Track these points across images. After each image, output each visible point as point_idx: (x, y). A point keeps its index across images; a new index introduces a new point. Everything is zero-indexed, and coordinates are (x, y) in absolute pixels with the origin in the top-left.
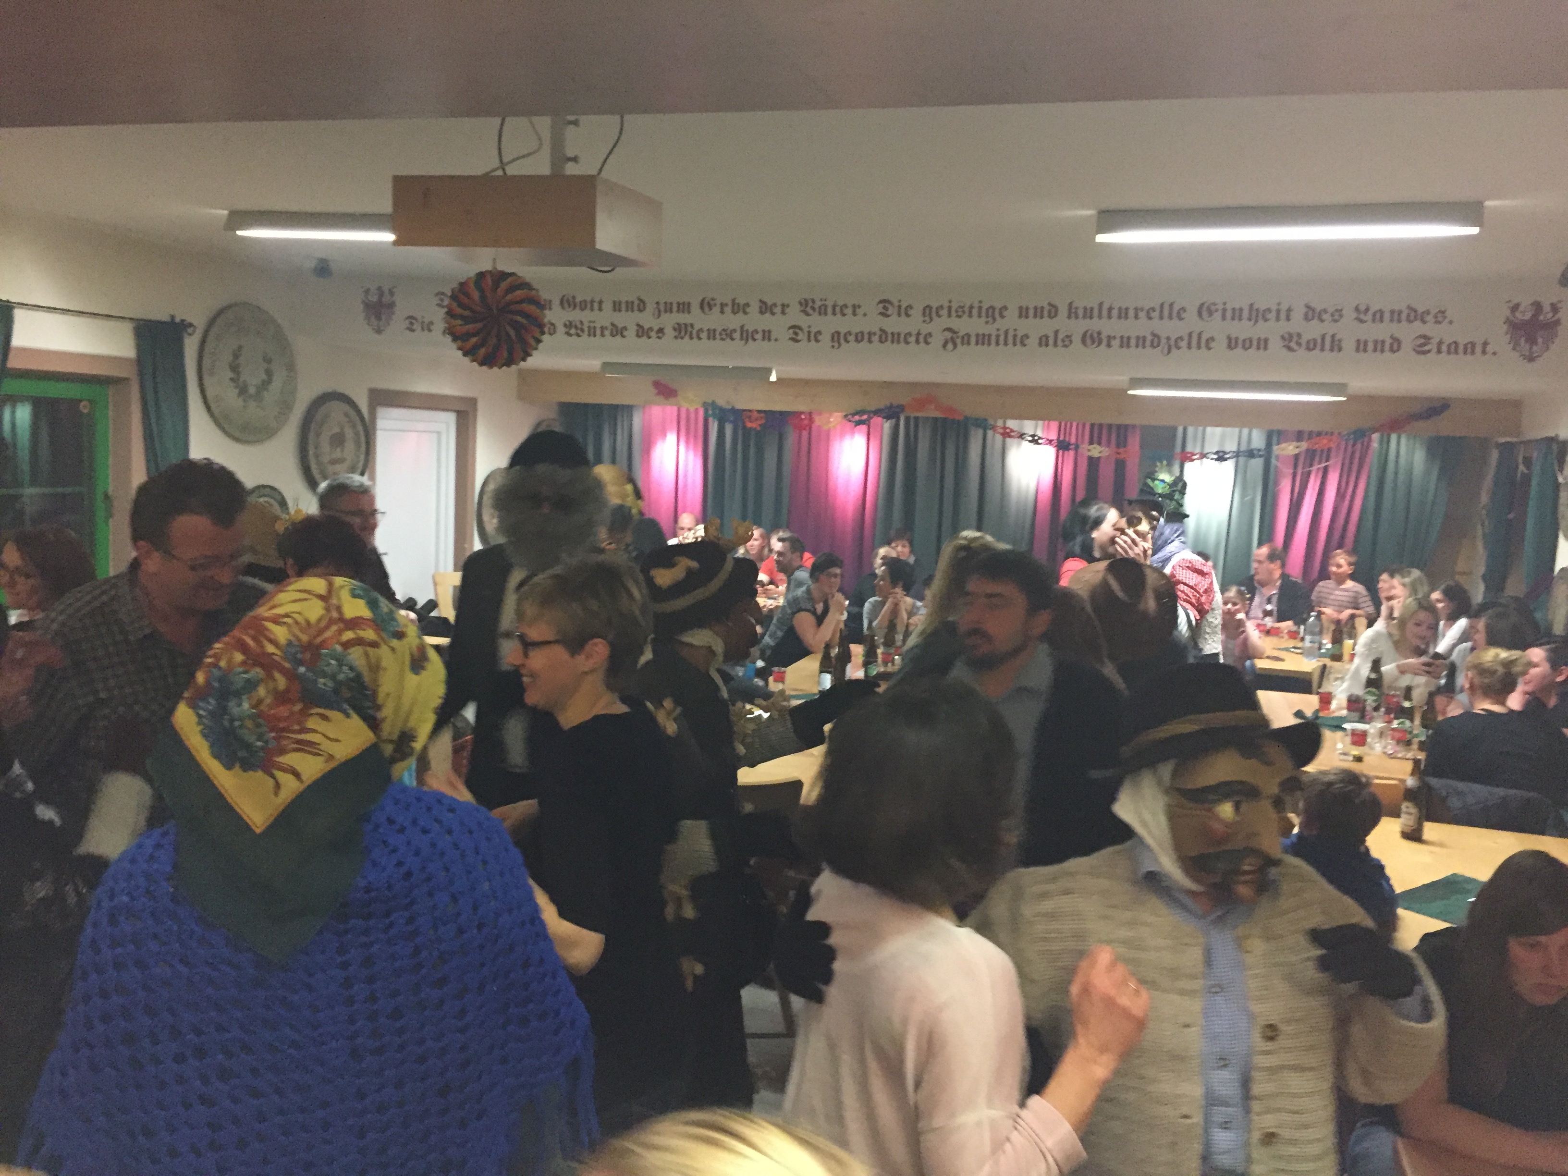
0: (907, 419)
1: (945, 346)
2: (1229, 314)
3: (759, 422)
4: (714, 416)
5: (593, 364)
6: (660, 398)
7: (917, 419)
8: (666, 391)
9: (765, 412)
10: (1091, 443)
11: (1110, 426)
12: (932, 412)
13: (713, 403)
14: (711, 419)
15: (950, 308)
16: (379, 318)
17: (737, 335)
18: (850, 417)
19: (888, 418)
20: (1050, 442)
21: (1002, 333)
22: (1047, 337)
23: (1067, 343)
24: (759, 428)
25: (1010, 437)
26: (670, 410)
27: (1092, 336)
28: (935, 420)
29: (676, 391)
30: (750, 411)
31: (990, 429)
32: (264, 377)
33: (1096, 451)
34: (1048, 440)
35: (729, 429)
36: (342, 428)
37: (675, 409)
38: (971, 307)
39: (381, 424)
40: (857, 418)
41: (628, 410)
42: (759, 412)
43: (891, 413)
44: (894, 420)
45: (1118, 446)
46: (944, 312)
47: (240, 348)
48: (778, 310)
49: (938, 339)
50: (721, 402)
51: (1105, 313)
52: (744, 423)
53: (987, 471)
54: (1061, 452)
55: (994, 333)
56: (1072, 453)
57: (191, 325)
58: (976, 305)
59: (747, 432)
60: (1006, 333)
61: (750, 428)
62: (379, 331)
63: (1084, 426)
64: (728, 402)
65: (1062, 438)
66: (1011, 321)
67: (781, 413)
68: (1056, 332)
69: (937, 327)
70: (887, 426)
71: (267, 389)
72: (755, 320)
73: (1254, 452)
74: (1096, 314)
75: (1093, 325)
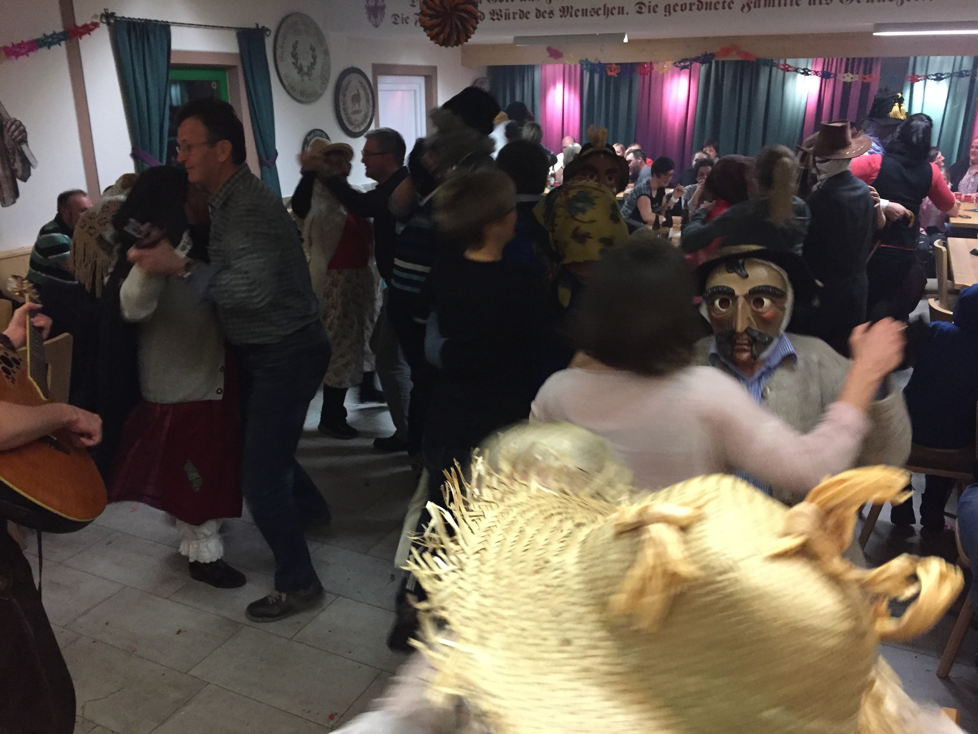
0: (717, 63)
1: (742, 10)
3: (617, 72)
4: (587, 69)
5: (508, 38)
6: (552, 59)
7: (723, 62)
8: (555, 54)
9: (621, 64)
10: (846, 71)
11: (860, 59)
12: (734, 57)
13: (586, 59)
14: (585, 71)
16: (376, 17)
17: (601, 12)
18: (677, 63)
19: (703, 63)
20: (816, 73)
23: (829, 2)
24: (616, 76)
25: (788, 71)
26: (559, 67)
28: (737, 62)
29: (562, 53)
30: (611, 64)
31: (775, 66)
32: (312, 60)
33: (848, 78)
34: (815, 71)
35: (597, 77)
36: (358, 90)
37: (562, 66)
39: (380, 87)
40: (682, 64)
41: (532, 68)
42: (616, 64)
43: (706, 59)
44: (708, 64)
45: (865, 73)
47: (297, 42)
49: (738, 5)
50: (592, 60)
52: (606, 72)
53: (771, 97)
54: (824, 80)
56: (832, 80)
57: (268, 30)
59: (609, 78)
61: (611, 76)
62: (377, 26)
63: (842, 59)
64: (596, 60)
65: (825, 70)
67: (632, 64)
70: (703, 68)
71: (314, 69)
73: (964, 73)
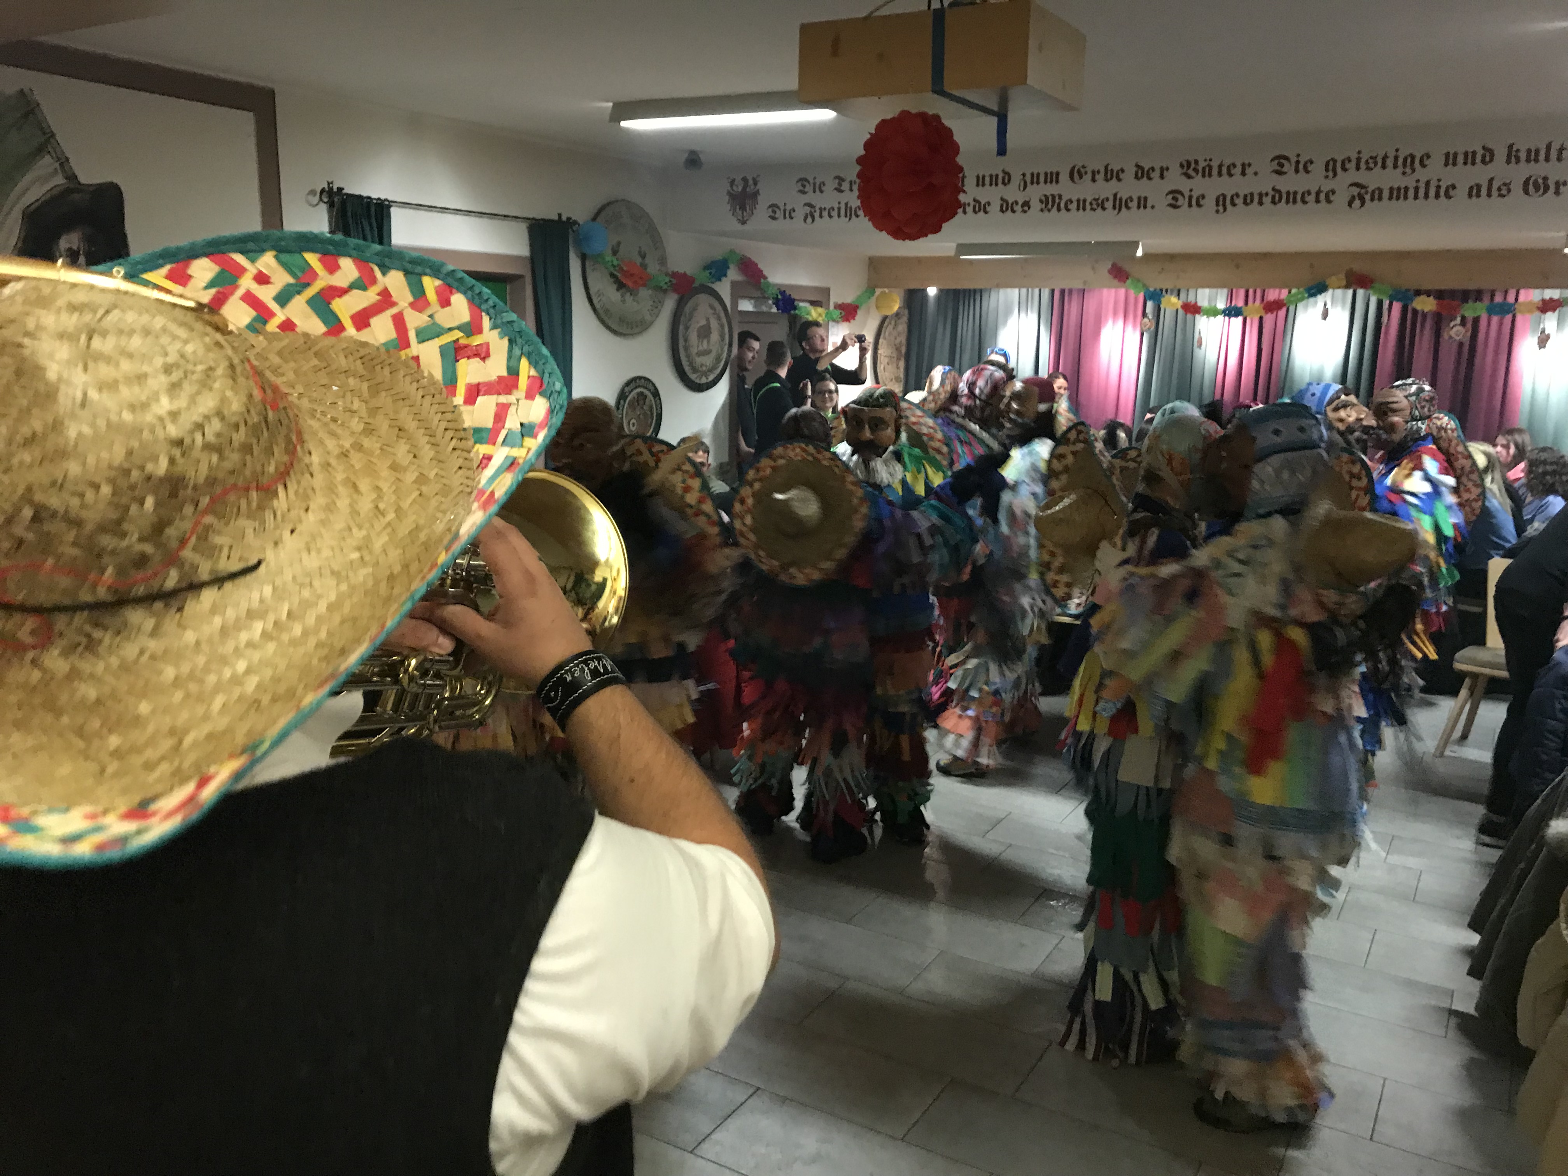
1: (1350, 204)
5: (947, 246)
15: (1359, 160)
16: (743, 208)
17: (1109, 205)
21: (1422, 186)
22: (1479, 187)
23: (1504, 192)
27: (1536, 183)
36: (708, 320)
38: (1384, 159)
46: (1351, 166)
47: (619, 243)
48: (1156, 175)
49: (1341, 198)
51: (1554, 154)
55: (1412, 185)
57: (575, 223)
58: (1391, 154)
60: (1428, 183)
62: (743, 221)
66: (1435, 170)
68: (1491, 181)
69: (1342, 183)
72: (1129, 188)
74: (1542, 156)
75: (1538, 170)
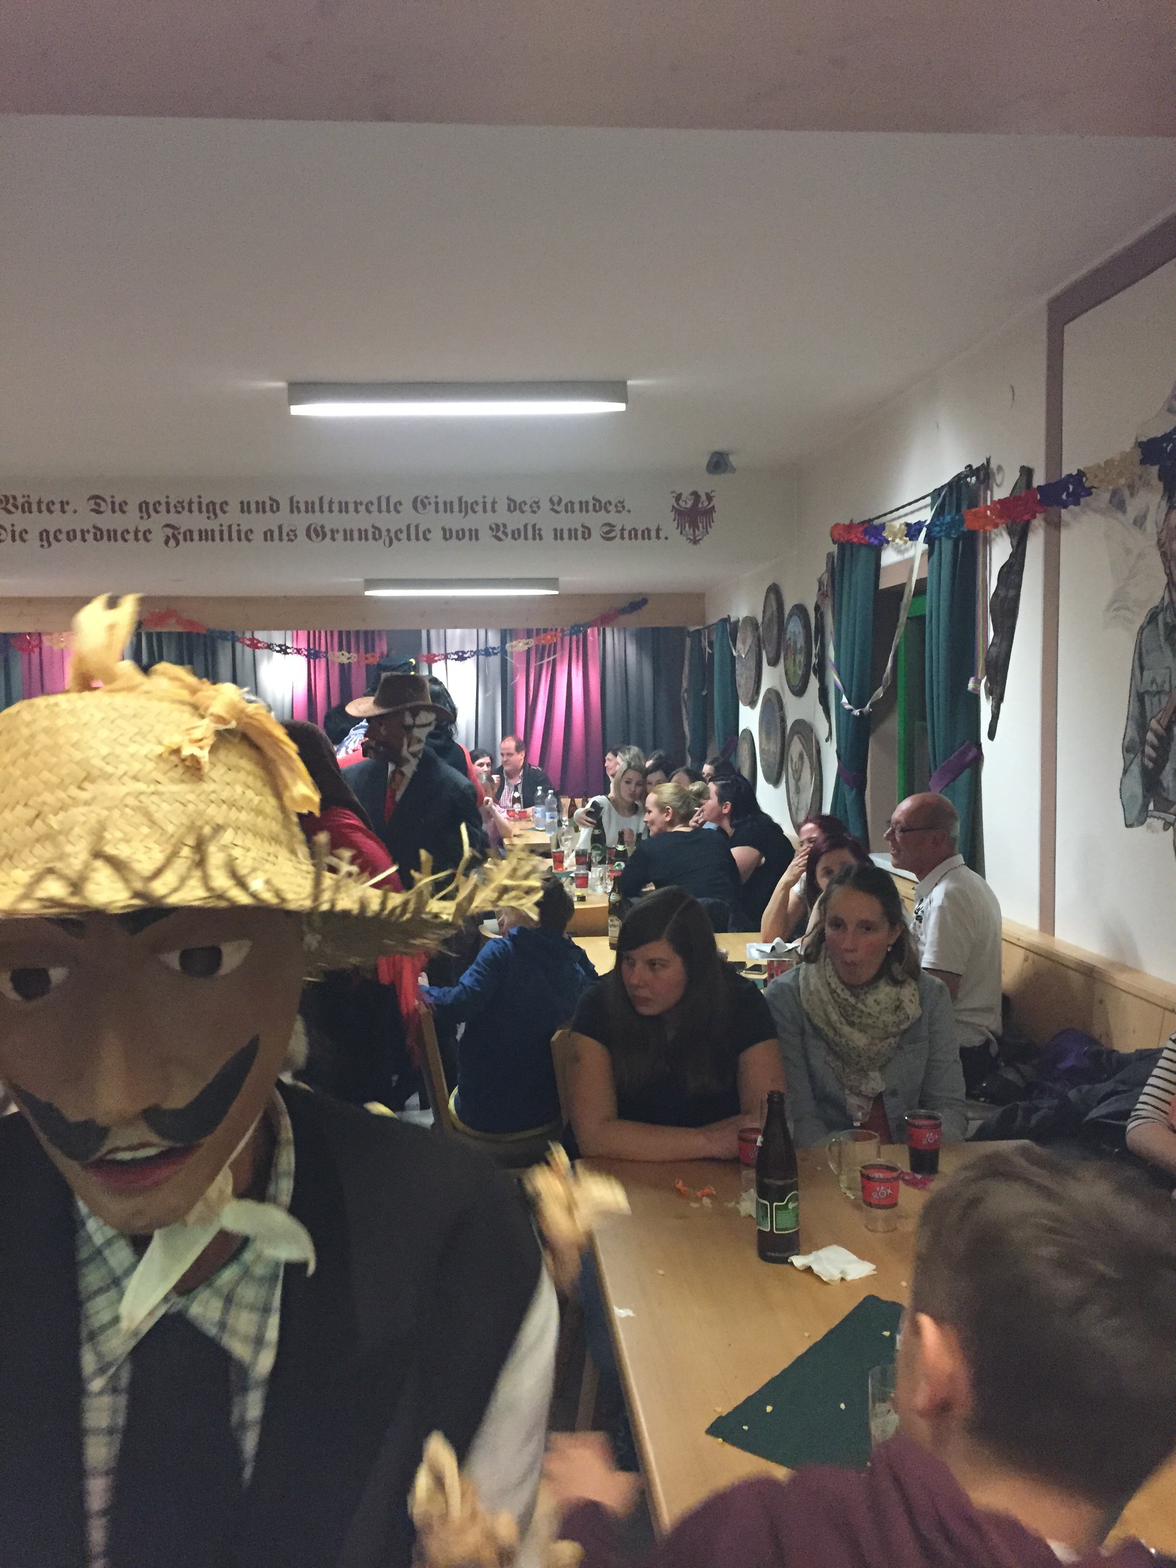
0: (148, 636)
1: (166, 545)
2: (441, 507)
7: (159, 635)
10: (340, 649)
11: (357, 632)
12: (174, 627)
15: (168, 503)
20: (299, 651)
21: (225, 528)
22: (272, 532)
23: (292, 537)
25: (259, 648)
27: (315, 530)
28: (180, 634)
31: (238, 642)
33: (343, 658)
34: (297, 649)
38: (190, 503)
45: (367, 652)
46: (162, 508)
49: (157, 539)
51: (326, 507)
54: (312, 661)
55: (217, 529)
56: (323, 660)
58: (195, 500)
60: (230, 528)
63: (332, 631)
65: (312, 646)
66: (232, 517)
68: (280, 528)
69: (156, 523)
73: (491, 650)
74: (317, 507)
75: (317, 519)
